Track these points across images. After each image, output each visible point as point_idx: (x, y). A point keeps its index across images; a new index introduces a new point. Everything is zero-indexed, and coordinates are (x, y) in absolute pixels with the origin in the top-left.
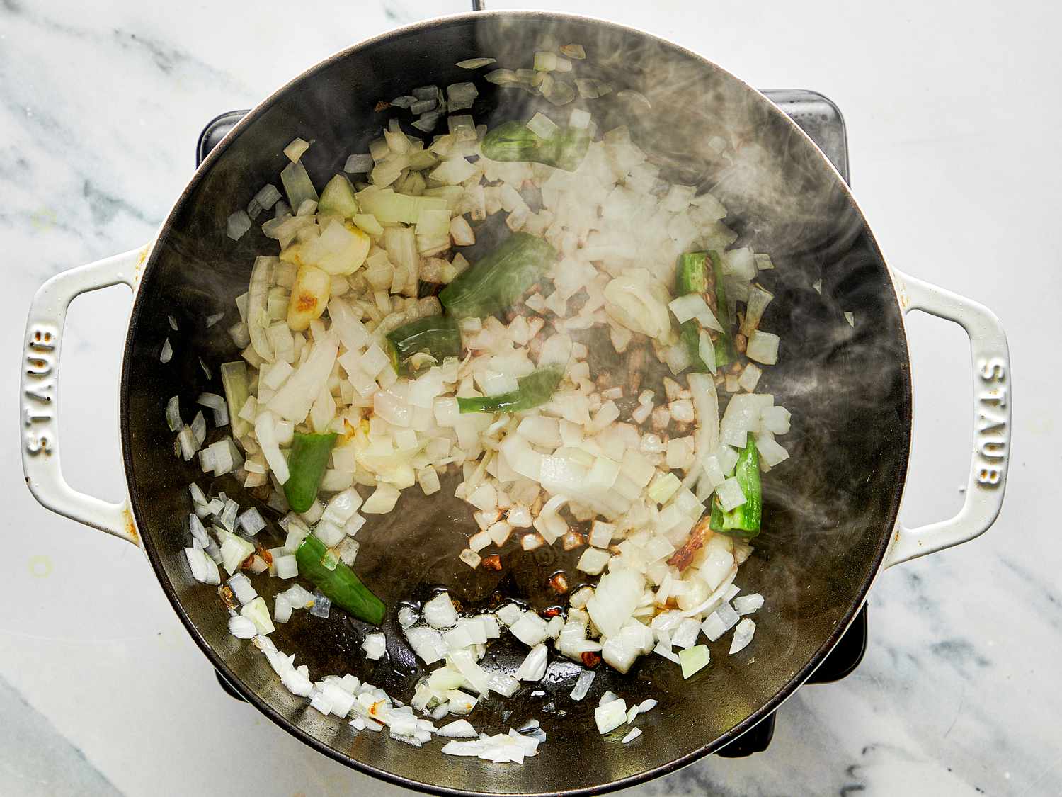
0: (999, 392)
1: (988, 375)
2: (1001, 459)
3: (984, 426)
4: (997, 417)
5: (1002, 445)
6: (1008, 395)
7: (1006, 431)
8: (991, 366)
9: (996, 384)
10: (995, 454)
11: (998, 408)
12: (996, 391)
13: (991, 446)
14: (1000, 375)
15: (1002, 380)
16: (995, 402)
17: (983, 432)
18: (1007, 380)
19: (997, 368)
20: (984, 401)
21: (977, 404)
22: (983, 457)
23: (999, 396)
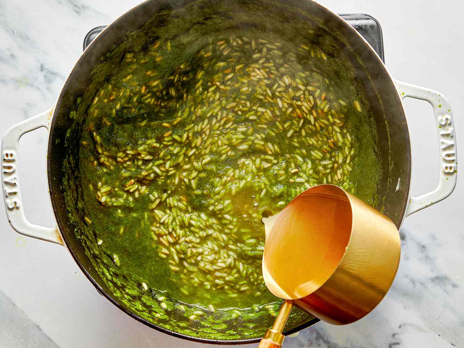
0: (450, 130)
1: (443, 123)
2: (453, 161)
3: (444, 146)
4: (449, 142)
5: (453, 154)
6: (453, 131)
7: (455, 147)
8: (444, 118)
9: (447, 127)
10: (450, 159)
11: (449, 138)
12: (448, 130)
13: (448, 155)
14: (449, 122)
15: (450, 124)
16: (448, 135)
17: (444, 149)
18: (452, 124)
19: (447, 119)
20: (444, 135)
21: (440, 136)
22: (445, 161)
23: (449, 132)
